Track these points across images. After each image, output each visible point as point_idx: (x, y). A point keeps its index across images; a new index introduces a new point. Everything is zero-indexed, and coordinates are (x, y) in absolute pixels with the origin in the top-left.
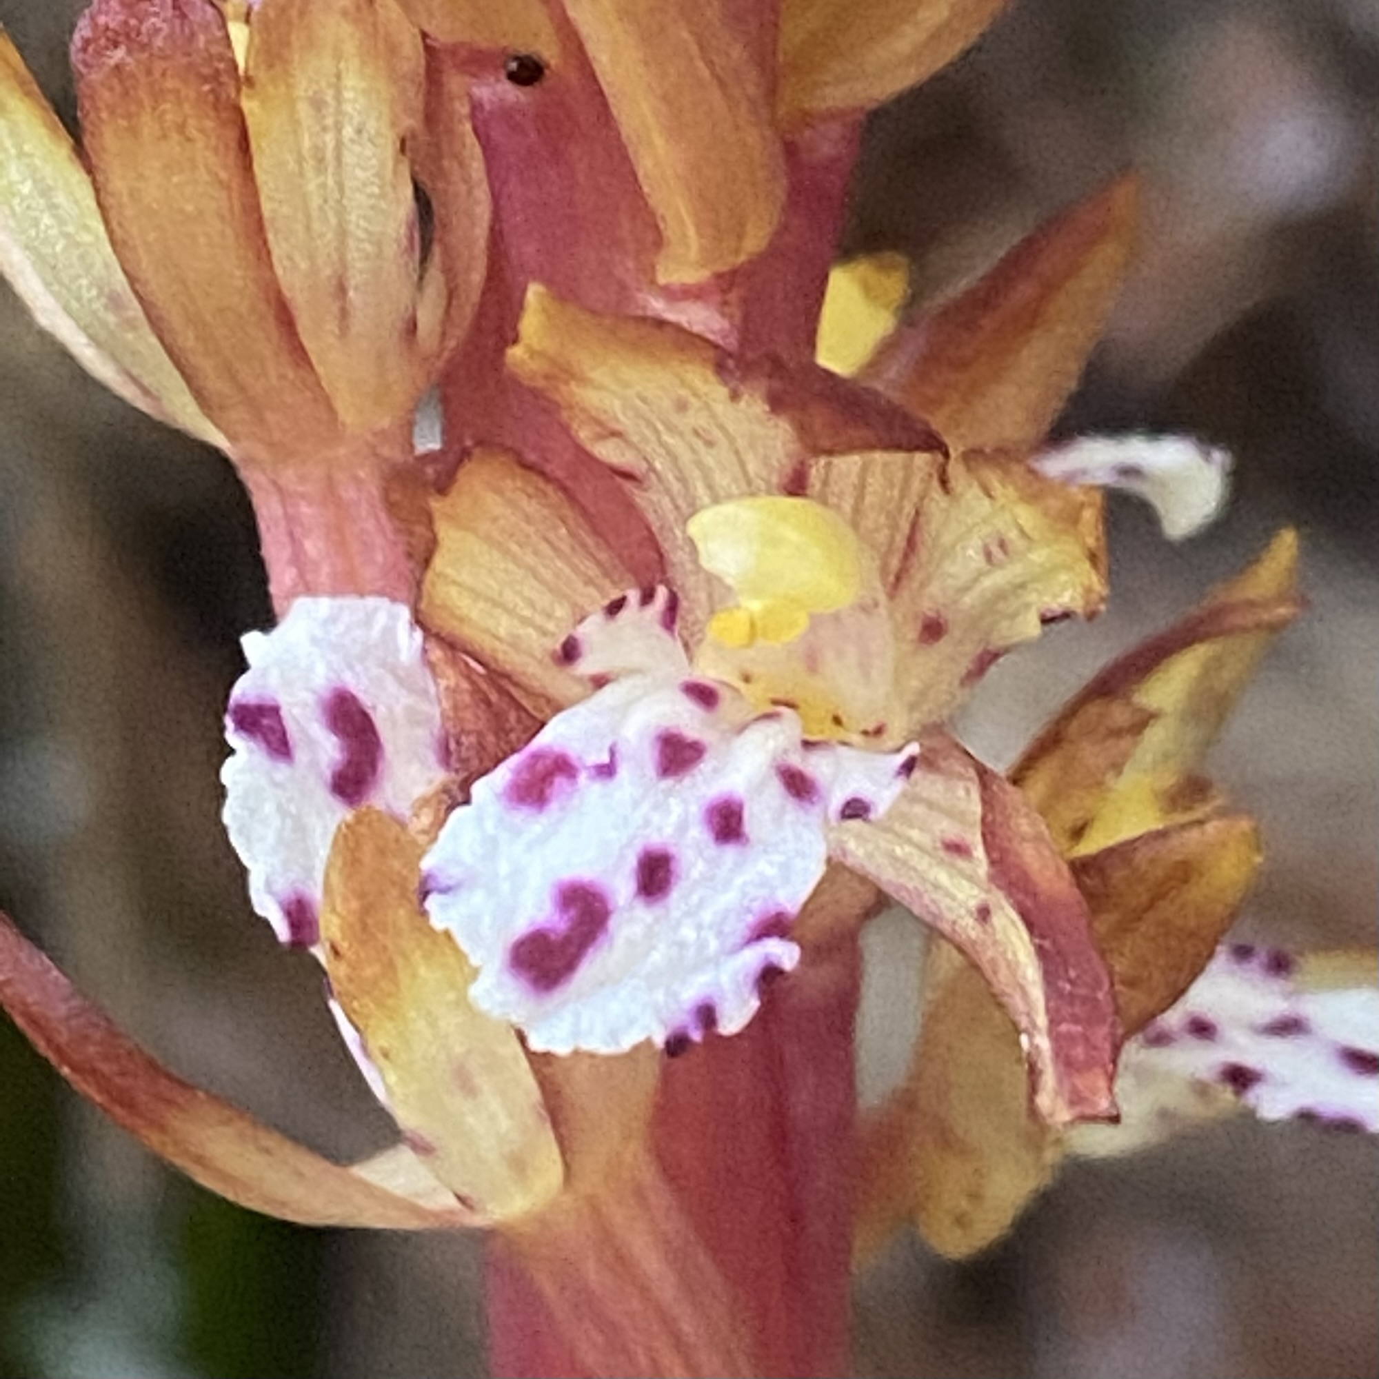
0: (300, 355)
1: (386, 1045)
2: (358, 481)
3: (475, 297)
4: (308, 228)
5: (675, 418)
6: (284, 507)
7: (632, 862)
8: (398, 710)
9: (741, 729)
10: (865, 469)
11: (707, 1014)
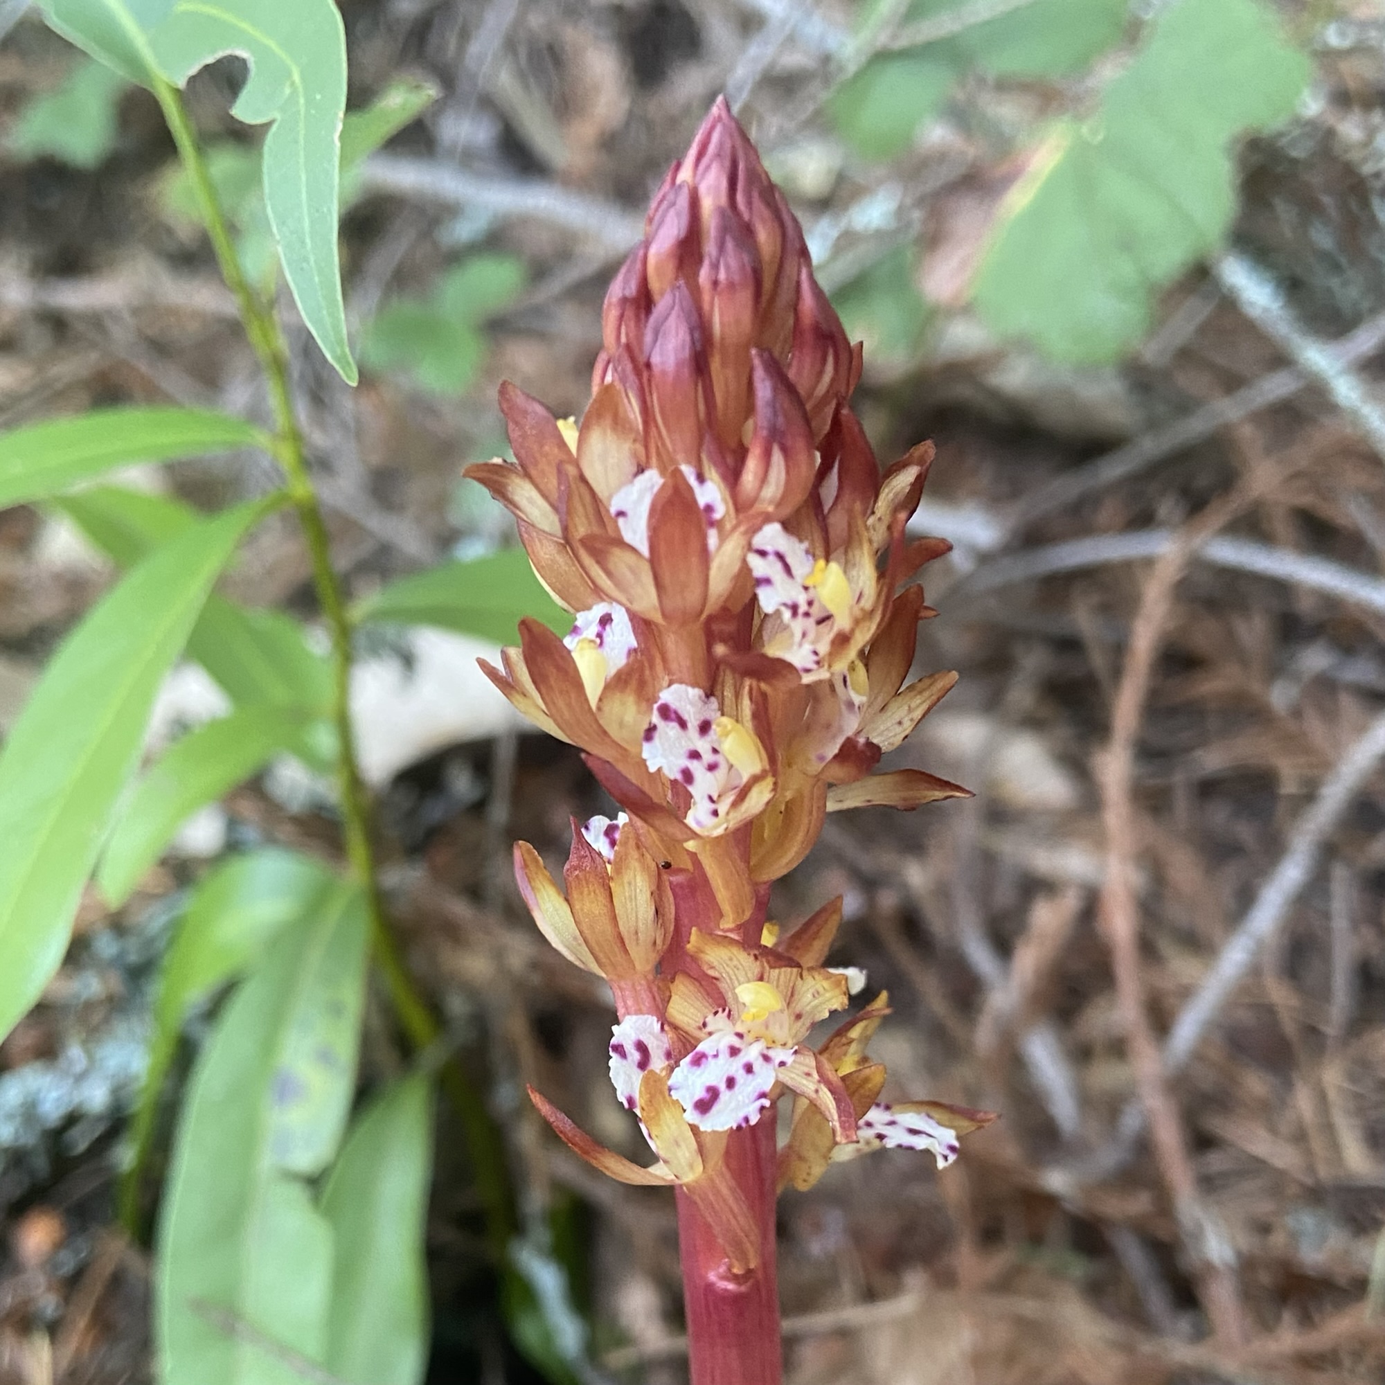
0: (626, 951)
1: (657, 1134)
2: (641, 984)
3: (671, 934)
4: (627, 917)
5: (729, 962)
6: (621, 993)
7: (725, 1079)
8: (655, 1045)
9: (751, 1044)
10: (780, 974)
11: (747, 1120)
